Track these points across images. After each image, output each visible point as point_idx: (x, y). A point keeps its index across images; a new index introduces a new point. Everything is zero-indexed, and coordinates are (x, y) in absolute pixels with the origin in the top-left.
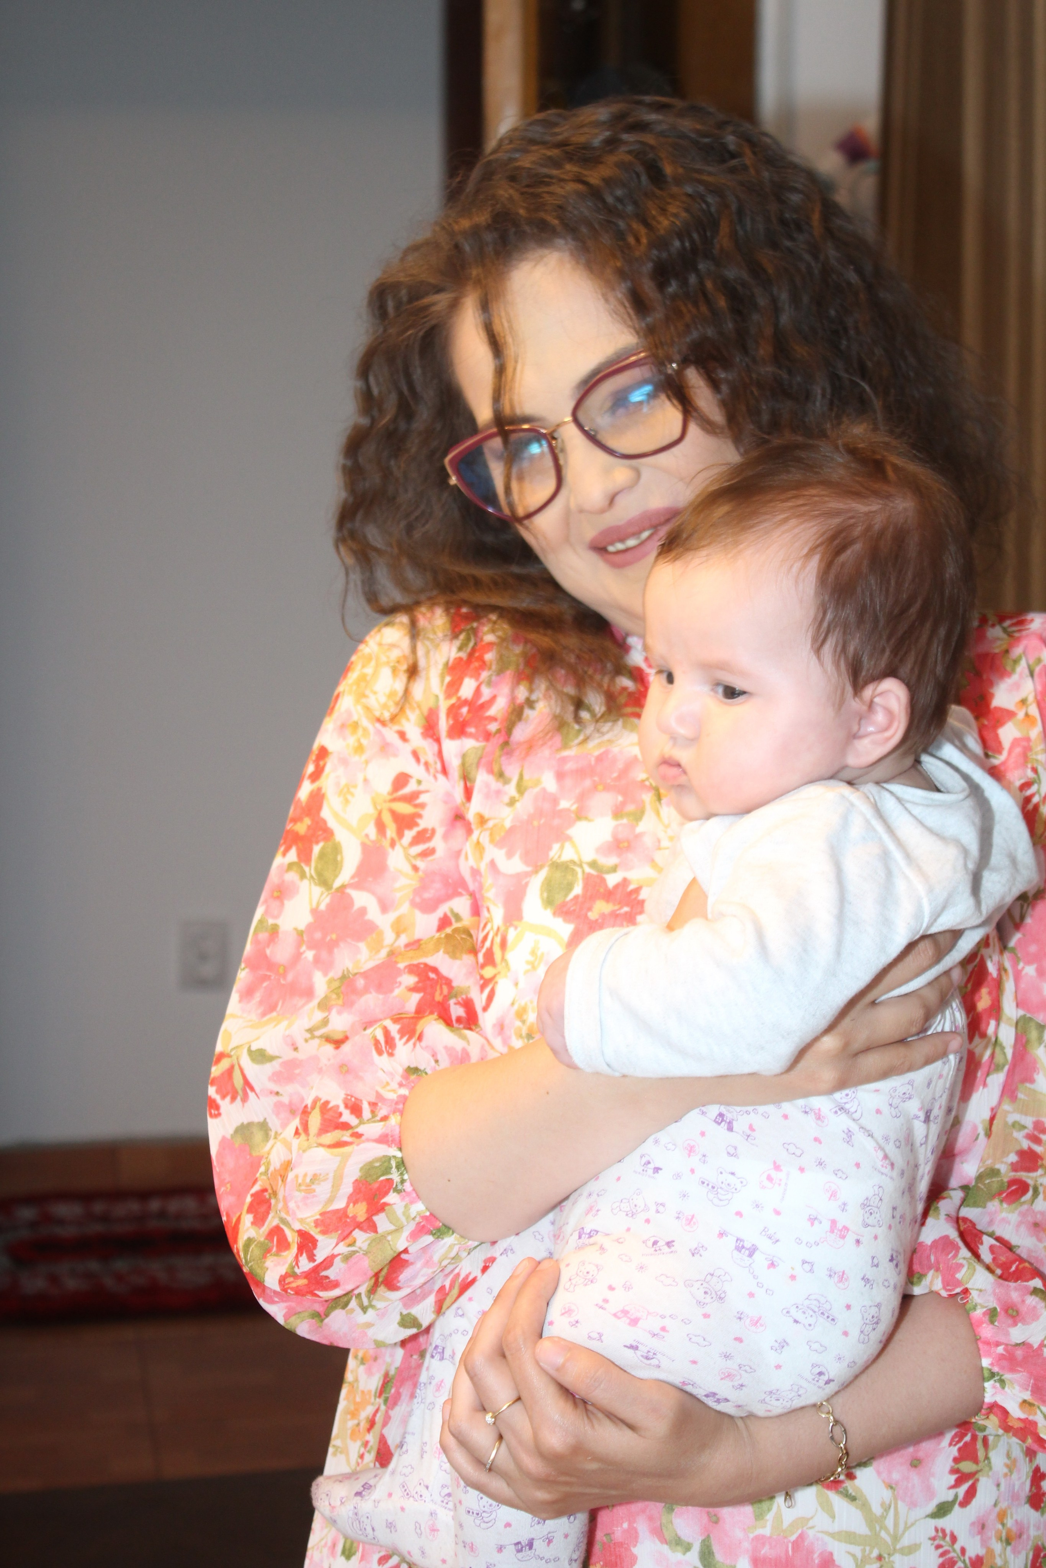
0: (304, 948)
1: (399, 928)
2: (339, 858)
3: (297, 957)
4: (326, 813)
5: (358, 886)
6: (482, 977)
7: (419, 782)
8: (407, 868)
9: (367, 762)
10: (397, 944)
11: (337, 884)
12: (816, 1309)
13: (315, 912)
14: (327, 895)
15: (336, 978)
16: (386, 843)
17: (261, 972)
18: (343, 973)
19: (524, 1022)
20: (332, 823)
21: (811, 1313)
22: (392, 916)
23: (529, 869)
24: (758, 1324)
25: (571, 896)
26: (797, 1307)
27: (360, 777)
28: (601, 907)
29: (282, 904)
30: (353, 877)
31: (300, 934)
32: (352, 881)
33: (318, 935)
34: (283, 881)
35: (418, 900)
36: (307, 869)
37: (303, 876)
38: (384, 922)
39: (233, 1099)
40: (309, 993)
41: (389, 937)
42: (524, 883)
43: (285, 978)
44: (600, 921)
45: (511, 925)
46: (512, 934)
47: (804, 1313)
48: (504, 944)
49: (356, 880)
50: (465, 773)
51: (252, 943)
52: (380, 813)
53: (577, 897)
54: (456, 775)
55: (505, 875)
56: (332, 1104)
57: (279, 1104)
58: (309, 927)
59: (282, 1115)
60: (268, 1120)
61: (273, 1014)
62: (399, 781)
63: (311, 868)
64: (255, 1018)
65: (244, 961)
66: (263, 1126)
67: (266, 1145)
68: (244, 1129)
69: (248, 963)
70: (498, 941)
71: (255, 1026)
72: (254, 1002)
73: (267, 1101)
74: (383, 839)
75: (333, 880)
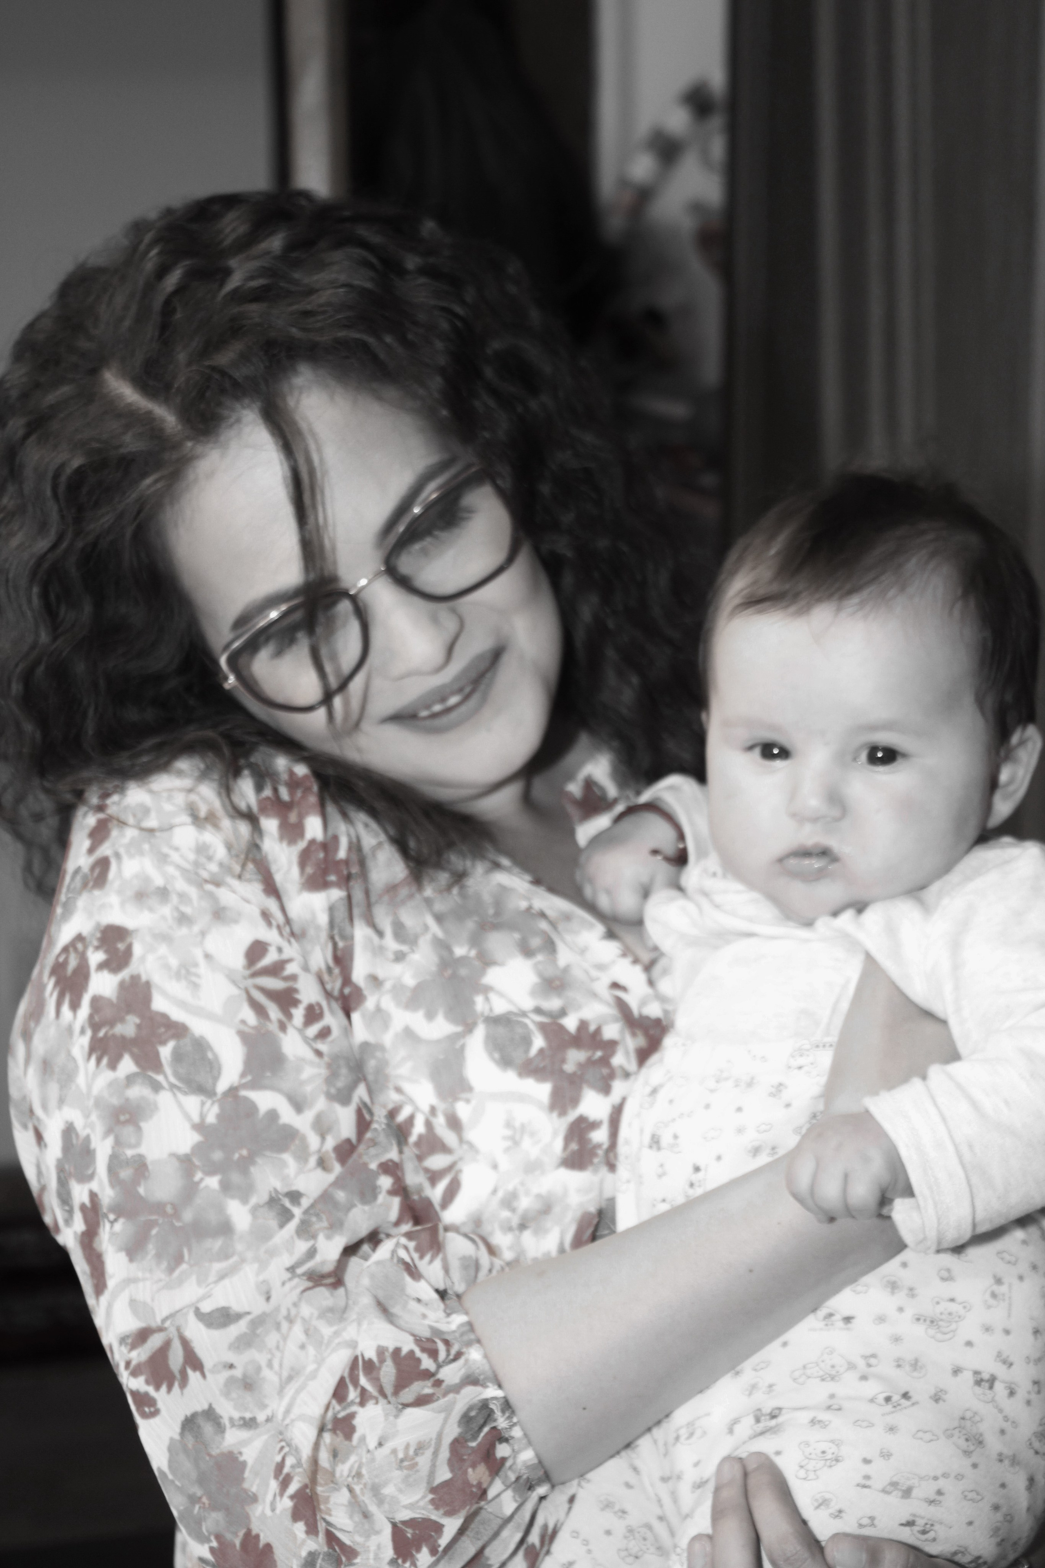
0: (199, 1176)
1: (322, 1127)
2: (210, 1055)
3: (190, 1190)
4: (159, 1004)
5: (255, 1085)
6: (427, 1170)
7: (280, 950)
8: (306, 1052)
9: (203, 934)
10: (324, 1149)
11: (222, 1086)
13: (200, 1127)
14: (212, 1104)
15: (261, 1203)
16: (273, 1027)
17: (142, 1218)
18: (271, 1195)
19: (513, 1210)
20: (177, 1015)
22: (309, 1115)
23: (459, 1029)
25: (534, 1051)
26: (1035, 1436)
27: (198, 954)
28: (575, 1058)
29: (139, 1129)
30: (243, 1075)
31: (185, 1159)
32: (244, 1081)
33: (217, 1155)
34: (127, 1100)
35: (333, 1091)
36: (160, 1078)
37: (157, 1088)
38: (302, 1122)
39: (170, 1389)
40: (225, 1229)
41: (314, 1141)
42: (458, 1046)
44: (579, 1073)
45: (456, 1099)
46: (463, 1110)
48: (454, 1123)
49: (249, 1078)
50: (336, 932)
51: (112, 1185)
52: (247, 992)
53: (541, 1051)
54: (324, 935)
55: (428, 1042)
56: (405, 1351)
57: (231, 1381)
58: (197, 1148)
59: (234, 1395)
60: (214, 1406)
61: (184, 1266)
62: (256, 950)
63: (168, 1075)
64: (163, 1276)
65: (112, 1209)
66: (210, 1414)
67: (223, 1438)
68: (190, 1424)
69: (119, 1211)
70: (440, 1122)
71: (168, 1286)
72: (149, 1257)
73: (216, 1380)
74: (268, 1023)
75: (216, 1085)
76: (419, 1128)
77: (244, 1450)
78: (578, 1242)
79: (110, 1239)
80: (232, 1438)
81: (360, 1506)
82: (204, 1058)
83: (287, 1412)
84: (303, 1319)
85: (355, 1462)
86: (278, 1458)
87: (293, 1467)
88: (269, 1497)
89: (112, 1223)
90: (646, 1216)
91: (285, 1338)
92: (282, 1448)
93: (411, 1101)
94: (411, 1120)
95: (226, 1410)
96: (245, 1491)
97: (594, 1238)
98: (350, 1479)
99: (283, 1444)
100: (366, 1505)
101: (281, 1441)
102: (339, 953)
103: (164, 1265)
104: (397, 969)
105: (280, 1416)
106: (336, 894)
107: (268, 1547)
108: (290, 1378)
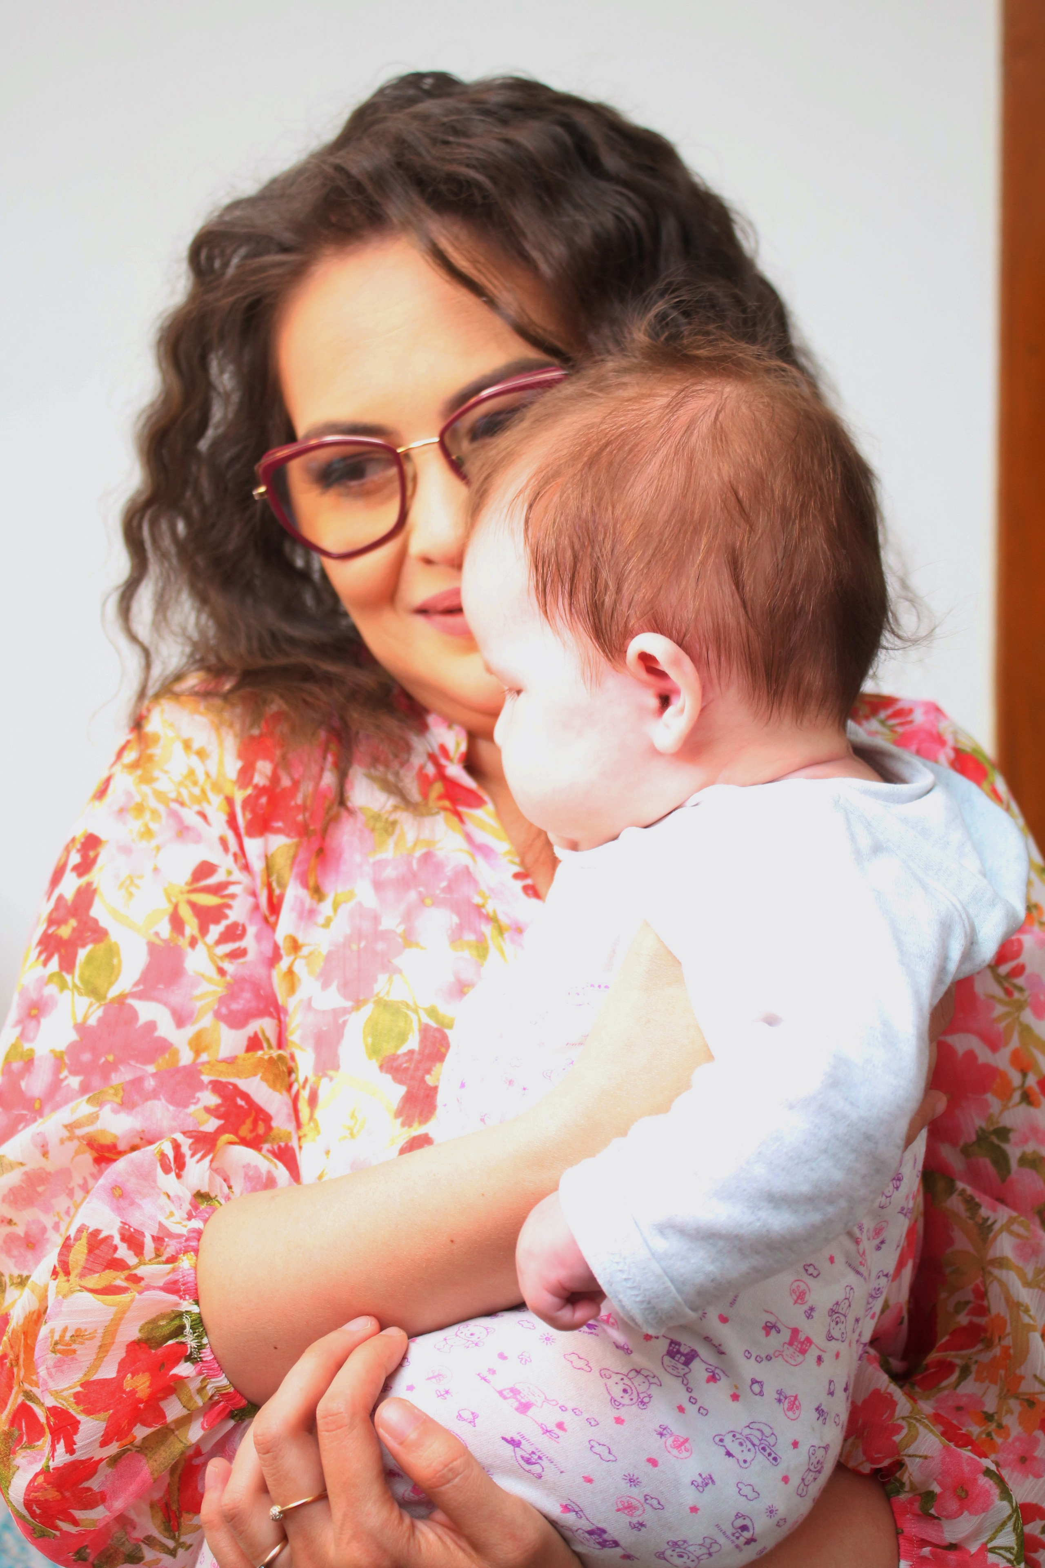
0: (65, 1074)
1: (199, 1045)
2: (115, 963)
3: (55, 1086)
4: (97, 912)
5: (143, 995)
7: (228, 873)
8: (211, 972)
11: (113, 992)
12: (756, 1442)
13: (79, 1028)
14: (99, 1007)
20: (105, 921)
21: (750, 1446)
22: (189, 1031)
23: (349, 1004)
24: (683, 1448)
25: (404, 1049)
26: (734, 1436)
29: (39, 1023)
30: (136, 984)
31: (59, 1056)
32: (135, 989)
33: (86, 1057)
34: (42, 996)
35: (224, 1011)
36: (69, 979)
37: (63, 986)
38: (178, 1036)
43: (41, 1115)
47: (741, 1444)
49: (141, 987)
50: (274, 878)
52: (175, 906)
53: (411, 1052)
56: (104, 1234)
58: (72, 1047)
62: (204, 871)
63: (75, 975)
67: (4, 1298)
74: (181, 938)
75: (108, 989)
80: (10, 1297)
82: (110, 963)
95: (8, 1267)
102: (274, 900)
106: (282, 841)
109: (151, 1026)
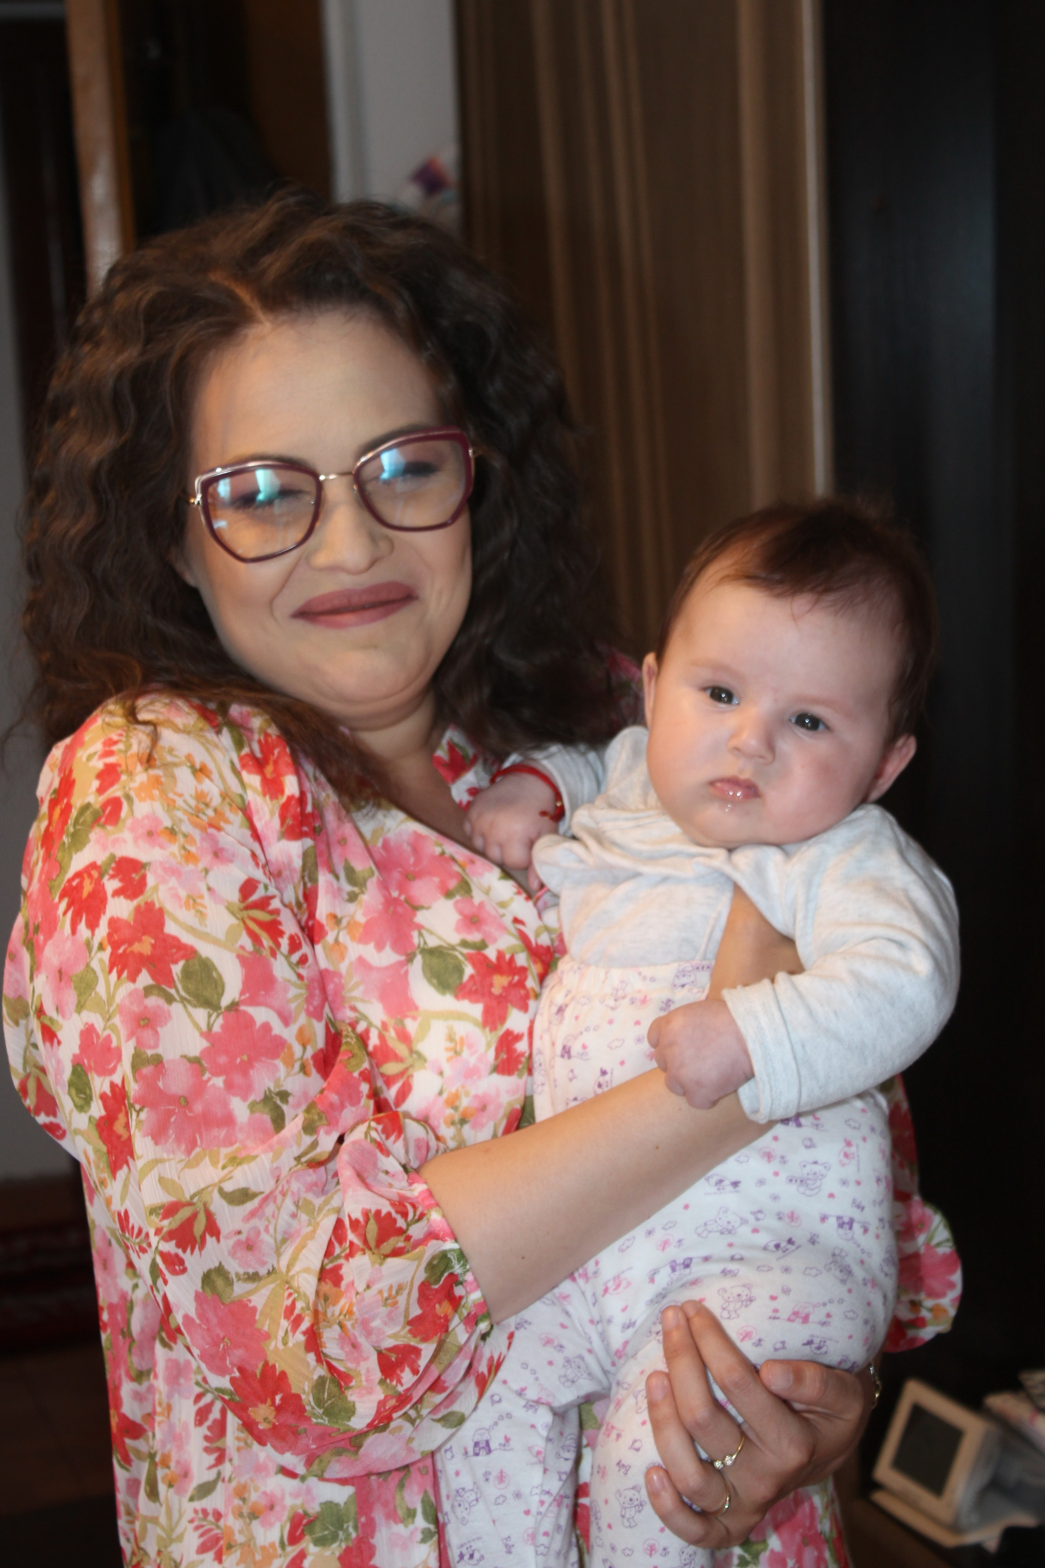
0: (206, 1076)
1: (303, 1038)
2: (214, 974)
3: (199, 1088)
5: (251, 1001)
6: (383, 1075)
7: (267, 886)
8: (290, 976)
9: (204, 870)
10: (305, 1058)
11: (225, 1001)
13: (208, 1034)
14: (218, 1016)
15: (258, 1100)
17: (163, 1108)
18: (265, 1094)
19: (456, 1108)
22: (294, 1029)
23: (402, 958)
25: (466, 977)
27: (202, 887)
28: (499, 982)
29: (156, 1033)
30: (242, 992)
31: (195, 1062)
32: (242, 997)
33: (223, 1060)
35: (308, 1008)
36: (172, 991)
37: (170, 999)
38: (289, 1034)
39: (193, 1250)
40: (228, 1120)
41: (297, 1050)
42: (402, 972)
43: (191, 1110)
44: (504, 994)
45: (404, 1016)
46: (410, 1026)
48: (403, 1037)
49: (246, 995)
50: (306, 873)
51: (136, 1081)
52: (244, 922)
53: (472, 977)
54: (297, 877)
55: (379, 969)
56: (384, 1212)
57: (238, 1243)
58: (205, 1052)
59: (239, 1255)
60: (223, 1263)
61: (198, 1150)
62: (248, 888)
63: (179, 989)
64: (183, 1157)
65: (137, 1101)
66: (220, 1270)
67: (232, 1290)
68: (207, 1278)
69: (144, 1102)
70: (391, 1034)
71: (189, 1165)
72: (170, 1141)
73: (227, 1243)
74: (262, 949)
75: (219, 999)
76: (374, 1041)
77: (252, 1298)
78: (507, 1131)
79: (137, 1126)
80: (239, 1289)
81: (350, 1339)
82: (210, 976)
83: (289, 1267)
84: (293, 1193)
85: (345, 1304)
86: (288, 1302)
87: (302, 1309)
88: (281, 1334)
89: (138, 1112)
90: (561, 1108)
91: (279, 1209)
92: (290, 1295)
93: (365, 1018)
94: (367, 1031)
95: (233, 1267)
96: (259, 1330)
97: (518, 1128)
98: (342, 1317)
99: (292, 1291)
100: (356, 1338)
101: (288, 1289)
102: (307, 892)
103: (183, 1147)
104: (351, 907)
105: (284, 1269)
106: (308, 842)
107: (283, 1374)
108: (284, 1241)
109: (266, 1027)
